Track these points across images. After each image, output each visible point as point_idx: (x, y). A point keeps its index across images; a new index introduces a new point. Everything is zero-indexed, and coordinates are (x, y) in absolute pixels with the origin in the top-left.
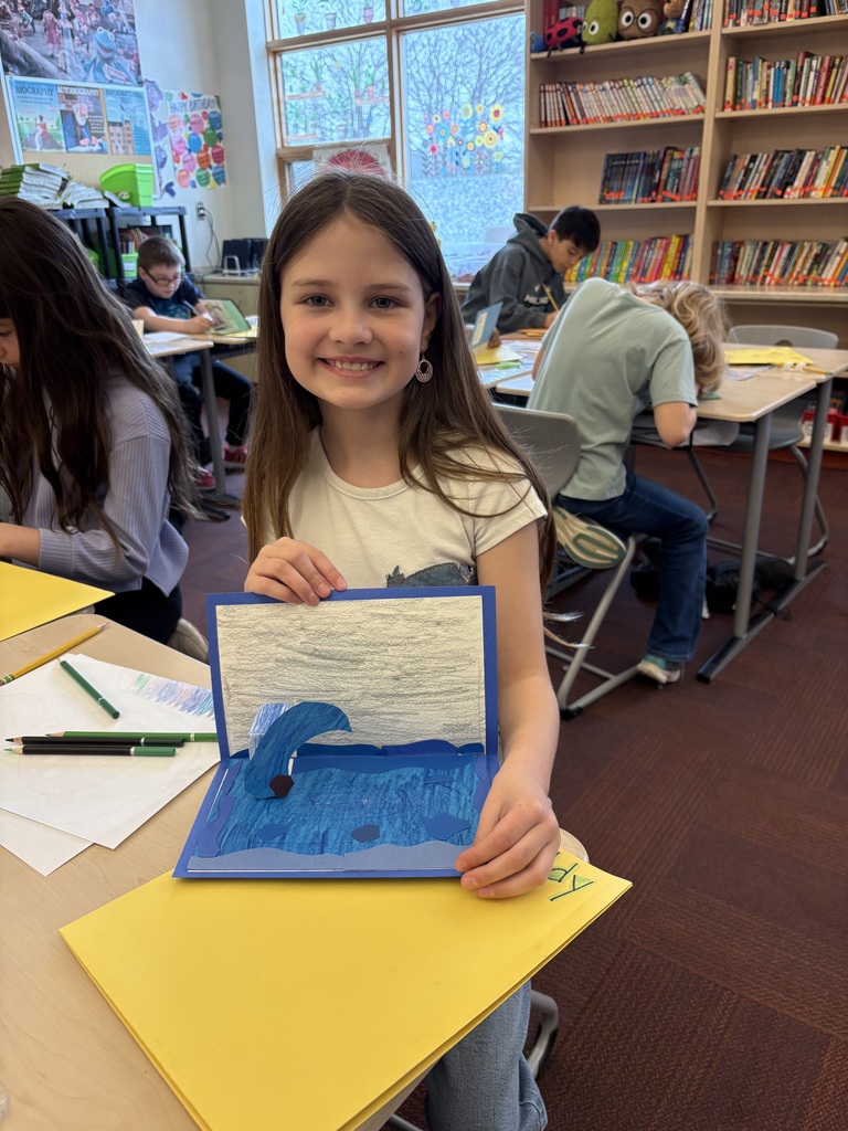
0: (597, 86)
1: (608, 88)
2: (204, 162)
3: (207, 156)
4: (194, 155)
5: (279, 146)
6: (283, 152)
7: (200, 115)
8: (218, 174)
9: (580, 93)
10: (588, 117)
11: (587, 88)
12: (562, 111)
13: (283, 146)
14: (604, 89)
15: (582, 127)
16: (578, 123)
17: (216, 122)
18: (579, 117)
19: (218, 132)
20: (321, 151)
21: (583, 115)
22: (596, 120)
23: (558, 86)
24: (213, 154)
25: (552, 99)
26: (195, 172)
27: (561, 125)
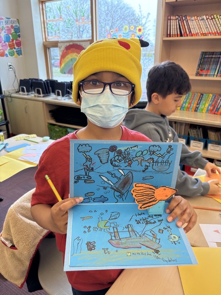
0: (198, 18)
1: (205, 19)
2: (12, 47)
3: (13, 44)
4: (7, 43)
5: (44, 40)
6: (46, 43)
7: (10, 27)
8: (18, 51)
9: (189, 21)
10: (193, 33)
11: (193, 18)
12: (178, 29)
13: (46, 41)
14: (203, 19)
15: (189, 38)
16: (187, 36)
17: (17, 30)
18: (188, 33)
19: (18, 34)
20: (61, 44)
21: (190, 32)
22: (197, 34)
23: (177, 17)
24: (16, 43)
25: (174, 24)
26: (7, 50)
27: (178, 36)
